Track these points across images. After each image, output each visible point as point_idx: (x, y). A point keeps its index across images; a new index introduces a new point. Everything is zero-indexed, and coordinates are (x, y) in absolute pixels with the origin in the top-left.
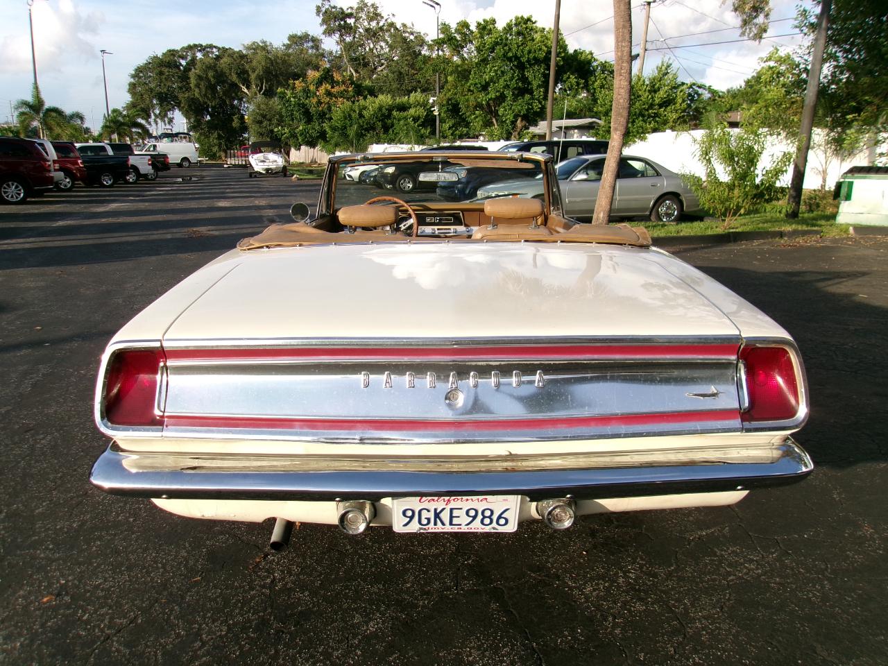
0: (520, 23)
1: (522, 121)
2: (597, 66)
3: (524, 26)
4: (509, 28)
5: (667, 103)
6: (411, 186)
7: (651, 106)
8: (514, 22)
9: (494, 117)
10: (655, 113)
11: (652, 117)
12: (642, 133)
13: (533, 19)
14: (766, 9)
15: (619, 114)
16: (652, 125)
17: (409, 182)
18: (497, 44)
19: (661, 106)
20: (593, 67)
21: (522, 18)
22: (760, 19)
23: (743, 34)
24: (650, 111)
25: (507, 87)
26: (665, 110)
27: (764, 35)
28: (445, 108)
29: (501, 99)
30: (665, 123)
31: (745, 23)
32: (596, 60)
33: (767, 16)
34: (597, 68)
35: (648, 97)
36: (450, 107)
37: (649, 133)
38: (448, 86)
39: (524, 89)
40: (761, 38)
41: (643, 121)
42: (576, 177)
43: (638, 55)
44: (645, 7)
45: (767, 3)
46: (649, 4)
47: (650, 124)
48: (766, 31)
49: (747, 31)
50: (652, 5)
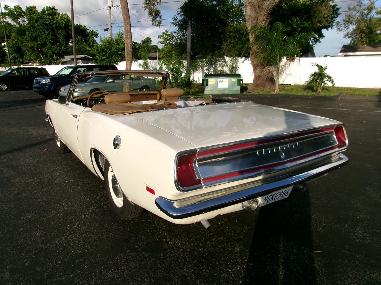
0: (49, 10)
1: (56, 56)
2: (89, 32)
3: (51, 11)
4: (44, 11)
6: (6, 87)
7: (118, 50)
8: (46, 8)
9: (41, 54)
10: (120, 53)
11: (119, 55)
12: (116, 61)
13: (56, 8)
14: (160, 15)
15: (129, 54)
16: (120, 59)
17: (5, 86)
18: (39, 18)
20: (87, 32)
21: (50, 7)
22: (158, 19)
23: (153, 24)
25: (46, 38)
27: (161, 25)
28: (12, 49)
29: (44, 45)
31: (153, 20)
32: (88, 30)
33: (160, 17)
34: (89, 33)
35: (117, 47)
36: (15, 48)
37: (119, 62)
38: (12, 38)
39: (56, 41)
40: (160, 25)
41: (116, 57)
42: (108, 81)
43: (108, 29)
44: (109, 9)
45: (160, 13)
46: (110, 7)
47: (119, 58)
48: (161, 23)
49: (154, 23)
50: (111, 8)
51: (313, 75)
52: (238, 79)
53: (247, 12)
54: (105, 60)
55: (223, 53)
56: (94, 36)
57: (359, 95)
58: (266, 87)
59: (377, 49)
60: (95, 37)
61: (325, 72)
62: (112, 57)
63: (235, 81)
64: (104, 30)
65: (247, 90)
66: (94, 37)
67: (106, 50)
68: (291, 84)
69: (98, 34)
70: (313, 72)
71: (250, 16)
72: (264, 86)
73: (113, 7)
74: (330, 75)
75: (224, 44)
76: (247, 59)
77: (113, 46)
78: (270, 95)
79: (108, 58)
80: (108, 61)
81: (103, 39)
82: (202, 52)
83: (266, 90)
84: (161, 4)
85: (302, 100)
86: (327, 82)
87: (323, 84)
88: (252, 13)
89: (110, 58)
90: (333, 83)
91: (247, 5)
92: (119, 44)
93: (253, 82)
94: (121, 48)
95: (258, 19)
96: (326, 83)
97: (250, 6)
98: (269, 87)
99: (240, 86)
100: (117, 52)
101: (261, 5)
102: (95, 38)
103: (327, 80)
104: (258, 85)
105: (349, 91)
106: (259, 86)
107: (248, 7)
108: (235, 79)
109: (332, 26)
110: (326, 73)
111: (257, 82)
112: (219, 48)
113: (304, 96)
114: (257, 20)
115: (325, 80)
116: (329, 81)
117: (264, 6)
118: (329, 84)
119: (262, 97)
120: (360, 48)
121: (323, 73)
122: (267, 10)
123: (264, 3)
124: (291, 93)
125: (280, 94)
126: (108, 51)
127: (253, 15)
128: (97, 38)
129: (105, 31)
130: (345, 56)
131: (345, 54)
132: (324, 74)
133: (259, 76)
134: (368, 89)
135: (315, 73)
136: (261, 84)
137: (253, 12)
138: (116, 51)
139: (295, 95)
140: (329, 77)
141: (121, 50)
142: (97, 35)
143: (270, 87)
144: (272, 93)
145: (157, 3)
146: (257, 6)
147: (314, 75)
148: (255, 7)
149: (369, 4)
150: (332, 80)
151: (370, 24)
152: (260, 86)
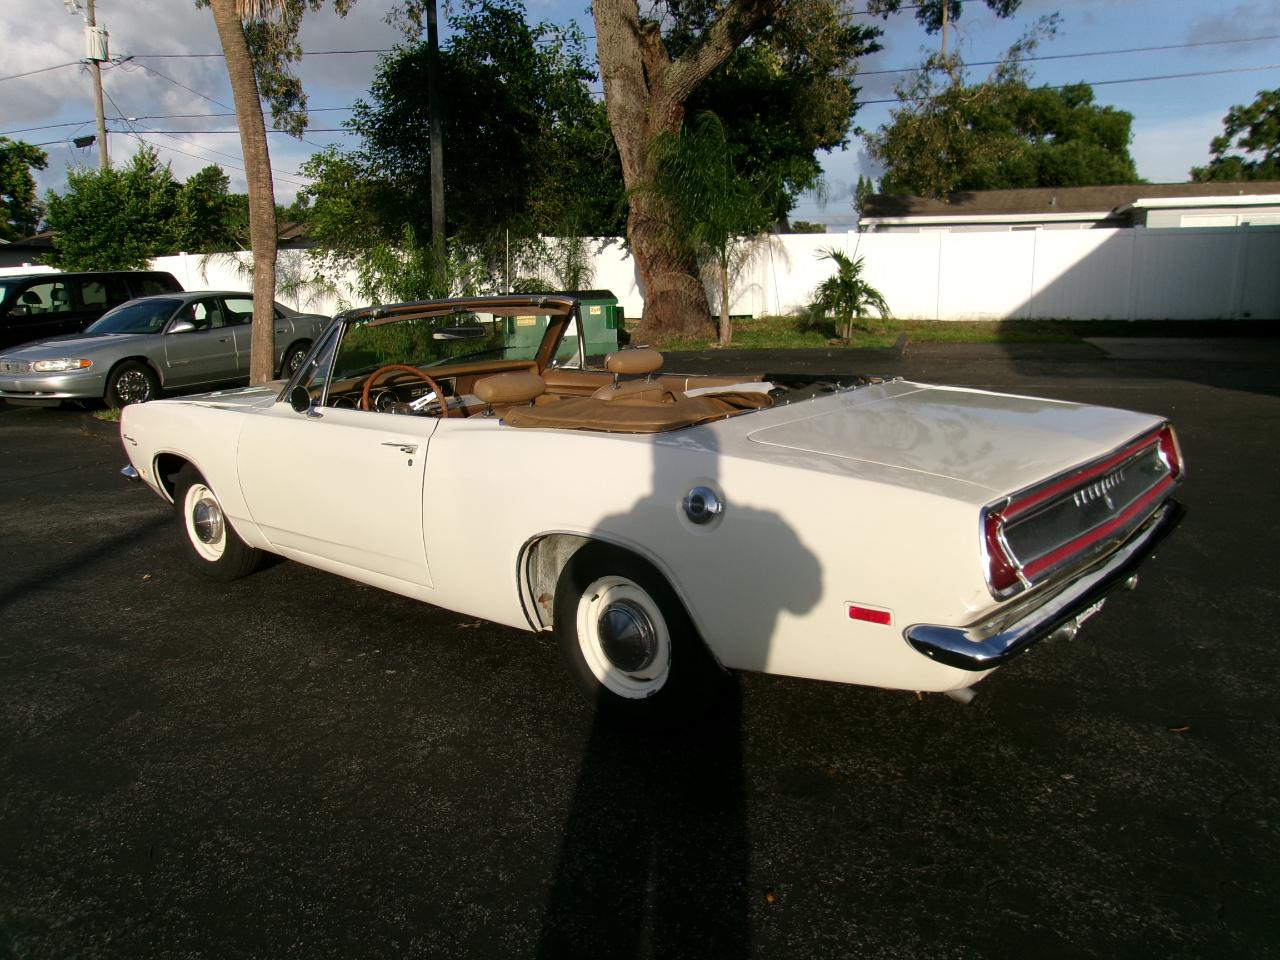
5: (167, 212)
7: (145, 218)
10: (151, 228)
11: (147, 232)
12: (140, 257)
14: (300, 95)
15: (264, 235)
19: (158, 217)
22: (295, 108)
23: (277, 125)
24: (145, 224)
26: (165, 224)
27: (305, 129)
30: (171, 241)
31: (278, 111)
33: (302, 104)
34: (10, 152)
35: (136, 204)
37: (150, 257)
40: (301, 132)
41: (138, 240)
42: (174, 328)
43: (92, 138)
44: (89, 67)
45: (299, 88)
46: (96, 62)
47: (148, 243)
48: (305, 124)
49: (282, 122)
50: (101, 65)
51: (826, 287)
52: (608, 309)
53: (613, 96)
54: (94, 249)
55: (533, 224)
56: (31, 164)
57: (949, 342)
58: (686, 329)
59: (962, 208)
60: (35, 167)
61: (859, 277)
62: (121, 243)
63: (599, 313)
64: (76, 141)
65: (629, 339)
66: (28, 168)
67: (94, 217)
68: (751, 316)
69: (45, 155)
70: (826, 279)
71: (622, 108)
72: (680, 326)
73: (106, 60)
74: (872, 285)
75: (536, 193)
76: (611, 242)
77: (121, 202)
78: (707, 352)
79: (103, 245)
80: (109, 257)
81: (79, 174)
82: (466, 223)
83: (689, 339)
84: (300, 60)
85: (809, 364)
86: (869, 307)
87: (855, 313)
88: (628, 100)
89: (115, 245)
90: (884, 310)
91: (612, 75)
92: (145, 195)
93: (644, 314)
94: (153, 210)
95: (650, 115)
96: (865, 311)
97: (621, 77)
98: (695, 329)
99: (616, 330)
100: (139, 222)
101: (658, 76)
102: (33, 172)
103: (866, 302)
104: (660, 322)
105: (919, 331)
106: (663, 325)
107: (613, 81)
108: (599, 307)
109: (845, 143)
110: (862, 282)
111: (657, 313)
112: (519, 206)
113: (808, 350)
114: (647, 121)
115: (863, 298)
116: (872, 303)
117: (668, 81)
118: (873, 312)
119: (685, 360)
120: (913, 204)
121: (854, 280)
122: (678, 93)
123: (665, 71)
124: (767, 345)
125: (738, 350)
126: (105, 221)
127: (633, 105)
128: (41, 169)
129: (79, 146)
130: (880, 228)
131: (877, 221)
132: (856, 282)
133: (662, 293)
134: (966, 322)
135: (832, 281)
136: (669, 320)
137: (632, 97)
138: (134, 221)
139: (782, 350)
140: (871, 293)
141: (155, 215)
142: (39, 161)
143: (698, 328)
144: (713, 346)
145: (289, 55)
146: (641, 80)
147: (830, 285)
148: (634, 82)
149: (949, 85)
150: (881, 301)
151: (956, 141)
152: (668, 326)
